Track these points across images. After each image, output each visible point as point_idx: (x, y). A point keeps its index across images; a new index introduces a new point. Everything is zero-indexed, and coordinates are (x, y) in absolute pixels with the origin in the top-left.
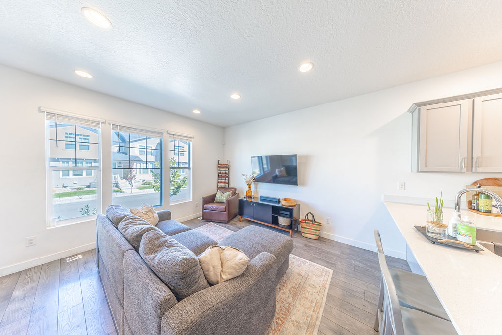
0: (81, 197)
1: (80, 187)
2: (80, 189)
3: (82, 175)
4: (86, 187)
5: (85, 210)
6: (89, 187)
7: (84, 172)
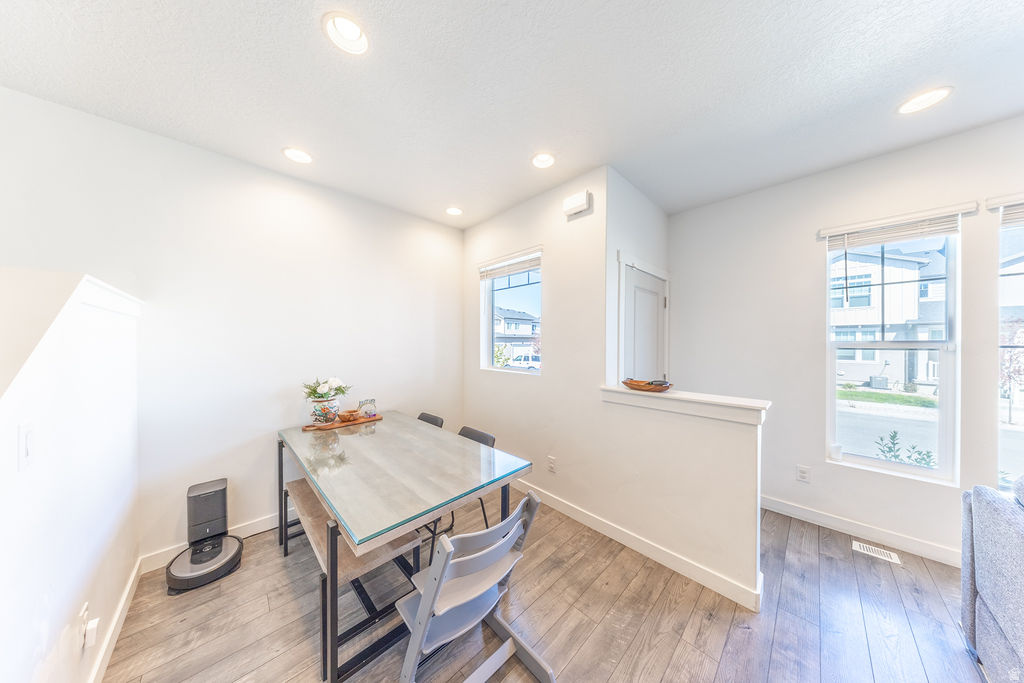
0: (852, 402)
1: (851, 383)
2: (851, 387)
3: (852, 358)
4: (861, 383)
5: (887, 440)
6: (868, 384)
7: (859, 353)
